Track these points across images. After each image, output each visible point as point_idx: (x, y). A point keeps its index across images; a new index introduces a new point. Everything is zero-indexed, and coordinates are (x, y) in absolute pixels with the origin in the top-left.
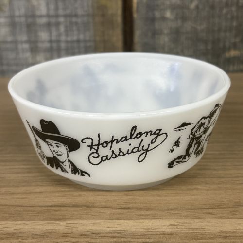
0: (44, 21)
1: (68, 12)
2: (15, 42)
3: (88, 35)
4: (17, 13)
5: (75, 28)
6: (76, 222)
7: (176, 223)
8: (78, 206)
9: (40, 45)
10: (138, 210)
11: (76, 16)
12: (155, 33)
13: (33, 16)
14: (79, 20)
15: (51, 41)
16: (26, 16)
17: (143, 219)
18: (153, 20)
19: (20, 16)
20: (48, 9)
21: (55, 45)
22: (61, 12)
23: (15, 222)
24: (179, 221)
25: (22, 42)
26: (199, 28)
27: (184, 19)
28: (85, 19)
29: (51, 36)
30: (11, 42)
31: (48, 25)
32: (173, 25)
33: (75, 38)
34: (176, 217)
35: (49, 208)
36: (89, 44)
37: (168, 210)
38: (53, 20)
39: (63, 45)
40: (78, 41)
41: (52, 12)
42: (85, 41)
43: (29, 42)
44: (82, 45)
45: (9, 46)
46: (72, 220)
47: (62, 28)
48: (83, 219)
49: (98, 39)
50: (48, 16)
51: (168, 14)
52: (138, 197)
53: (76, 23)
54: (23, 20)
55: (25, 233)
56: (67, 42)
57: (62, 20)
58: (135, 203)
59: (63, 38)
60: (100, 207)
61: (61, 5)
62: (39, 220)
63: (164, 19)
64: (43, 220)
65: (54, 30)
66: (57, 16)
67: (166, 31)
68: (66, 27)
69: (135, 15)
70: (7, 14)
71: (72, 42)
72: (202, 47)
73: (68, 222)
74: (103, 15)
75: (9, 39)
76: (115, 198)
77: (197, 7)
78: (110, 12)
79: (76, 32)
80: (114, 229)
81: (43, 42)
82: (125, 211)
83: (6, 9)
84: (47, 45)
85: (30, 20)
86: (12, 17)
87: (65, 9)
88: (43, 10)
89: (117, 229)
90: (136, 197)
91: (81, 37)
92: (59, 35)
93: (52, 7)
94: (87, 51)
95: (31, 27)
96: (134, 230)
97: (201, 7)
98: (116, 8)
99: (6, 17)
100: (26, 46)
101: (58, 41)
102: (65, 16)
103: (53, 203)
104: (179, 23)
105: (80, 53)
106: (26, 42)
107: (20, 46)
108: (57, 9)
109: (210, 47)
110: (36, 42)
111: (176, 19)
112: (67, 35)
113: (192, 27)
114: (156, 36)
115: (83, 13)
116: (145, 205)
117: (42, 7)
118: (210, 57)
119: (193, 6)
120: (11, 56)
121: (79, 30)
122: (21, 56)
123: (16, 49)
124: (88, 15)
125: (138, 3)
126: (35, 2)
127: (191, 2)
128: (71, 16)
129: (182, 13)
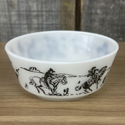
0: (35, 13)
1: (48, 9)
2: (20, 24)
3: (58, 21)
4: (22, 9)
5: (51, 17)
6: (66, 117)
7: (117, 119)
8: (66, 109)
9: (33, 26)
10: (96, 111)
11: (52, 11)
12: (92, 21)
13: (30, 11)
14: (53, 14)
15: (38, 24)
16: (26, 11)
17: (100, 116)
18: (91, 14)
19: (23, 11)
20: (38, 8)
21: (40, 26)
22: (44, 9)
23: (35, 117)
24: (119, 117)
25: (23, 24)
26: (114, 19)
27: (107, 14)
28: (56, 13)
29: (38, 21)
30: (18, 24)
31: (37, 16)
32: (101, 17)
33: (51, 23)
34: (117, 116)
35: (51, 110)
36: (57, 26)
37: (112, 112)
38: (40, 13)
39: (44, 26)
40: (52, 24)
41: (39, 9)
42: (56, 24)
43: (27, 24)
44: (54, 26)
45: (17, 26)
46: (63, 116)
47: (44, 18)
48: (69, 116)
49: (62, 23)
50: (37, 11)
51: (99, 11)
52: (95, 105)
53: (52, 15)
54: (24, 13)
56: (47, 24)
57: (44, 13)
58: (95, 108)
59: (45, 23)
60: (77, 110)
61: (44, 6)
62: (47, 115)
63: (96, 13)
64: (48, 115)
65: (40, 18)
66: (42, 11)
67: (97, 20)
68: (46, 17)
69: (82, 12)
70: (16, 10)
71: (49, 24)
72: (115, 28)
73: (62, 117)
74: (66, 11)
75: (17, 22)
76: (84, 105)
77: (114, 8)
78: (69, 10)
79: (51, 20)
80: (86, 121)
81: (34, 24)
82: (90, 112)
83: (16, 7)
84: (37, 26)
85: (28, 13)
86: (19, 11)
87: (46, 8)
88: (35, 8)
89: (88, 121)
90: (94, 105)
91: (54, 22)
92: (43, 21)
93: (40, 6)
94: (57, 29)
95: (28, 17)
96: (96, 122)
97: (115, 8)
98: (72, 7)
100: (26, 26)
101: (42, 24)
102: (46, 11)
103: (52, 107)
104: (104, 16)
105: (53, 30)
106: (26, 24)
107: (22, 26)
108: (42, 8)
109: (119, 28)
110: (31, 24)
111: (103, 14)
112: (47, 21)
113: (111, 18)
114: (93, 22)
115: (55, 10)
116: (100, 109)
117: (34, 7)
118: (119, 33)
119: (111, 7)
120: (18, 31)
121: (53, 19)
122: (23, 31)
123: (20, 28)
124: (58, 11)
125: (83, 5)
126: (31, 4)
127: (111, 5)
128: (49, 11)
129: (106, 11)
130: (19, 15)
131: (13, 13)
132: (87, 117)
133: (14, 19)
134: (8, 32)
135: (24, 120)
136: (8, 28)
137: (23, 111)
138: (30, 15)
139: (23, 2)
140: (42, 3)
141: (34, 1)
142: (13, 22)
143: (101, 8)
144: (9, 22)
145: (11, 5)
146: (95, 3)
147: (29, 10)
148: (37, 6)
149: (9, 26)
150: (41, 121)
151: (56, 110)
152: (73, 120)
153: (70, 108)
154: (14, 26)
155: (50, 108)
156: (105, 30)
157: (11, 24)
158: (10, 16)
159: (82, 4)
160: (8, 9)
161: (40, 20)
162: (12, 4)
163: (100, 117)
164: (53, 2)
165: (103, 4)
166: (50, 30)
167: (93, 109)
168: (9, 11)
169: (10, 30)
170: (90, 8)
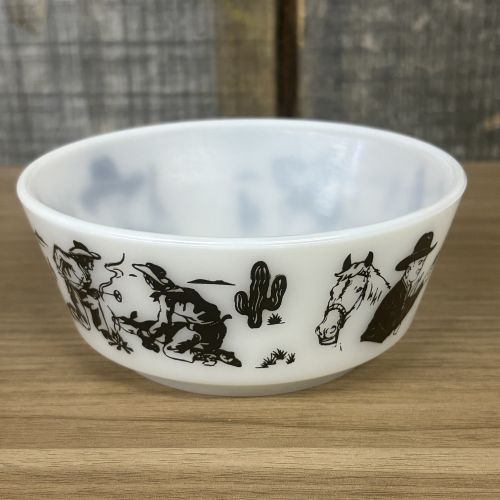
0: (116, 53)
1: (166, 35)
2: (58, 95)
3: (206, 83)
4: (63, 37)
5: (179, 68)
6: (203, 451)
7: (403, 456)
8: (207, 421)
9: (108, 102)
10: (325, 428)
11: (182, 43)
12: (342, 80)
13: (96, 43)
14: (189, 53)
15: (130, 95)
16: (82, 44)
18: (337, 53)
19: (69, 44)
20: (126, 30)
21: (138, 102)
22: (152, 35)
23: (81, 451)
24: (410, 451)
25: (72, 96)
26: (431, 70)
27: (400, 51)
28: (201, 50)
29: (130, 83)
30: (50, 95)
31: (126, 62)
32: (379, 63)
33: (179, 88)
34: (403, 444)
36: (207, 101)
37: (386, 430)
38: (136, 52)
39: (155, 102)
40: (186, 95)
41: (134, 36)
42: (200, 95)
43: (85, 95)
44: (193, 101)
45: (45, 103)
47: (153, 69)
48: (217, 446)
49: (226, 90)
50: (126, 43)
51: (369, 42)
52: (323, 404)
53: (183, 59)
54: (74, 50)
55: (104, 472)
56: (163, 96)
57: (153, 51)
58: (320, 415)
60: (249, 423)
61: (151, 21)
62: (129, 446)
63: (359, 50)
64: (137, 446)
65: (137, 71)
66: (144, 43)
67: (364, 76)
68: (162, 66)
69: (302, 43)
70: (42, 38)
71: (176, 95)
72: (435, 107)
73: (188, 450)
74: (237, 43)
75: (46, 89)
77: (427, 28)
78: (251, 36)
79: (181, 77)
80: (280, 466)
81: (113, 96)
82: (301, 432)
83: (41, 28)
84: (123, 102)
85: (89, 52)
86: (52, 44)
87: (160, 29)
88: (115, 31)
89: (286, 466)
90: (319, 404)
91: (192, 86)
92: (148, 82)
93: (134, 25)
94: (203, 113)
95: (90, 65)
96: (320, 467)
97: (434, 26)
98: (262, 25)
99: (40, 45)
100: (80, 103)
101: (145, 95)
102: (160, 44)
103: (156, 414)
104: (391, 58)
105: (188, 116)
106: (81, 95)
107: (68, 104)
108: (143, 29)
109: (452, 108)
110: (100, 95)
111: (385, 51)
112: (163, 83)
113: (416, 68)
114: (344, 85)
115: (196, 38)
116: (339, 419)
117: (114, 25)
118: (452, 129)
119: (419, 25)
120: (48, 123)
121: (187, 72)
122: (70, 123)
123: (60, 109)
124: (207, 42)
125: (307, 19)
126: (99, 14)
127: (416, 17)
128: (171, 43)
129: (396, 40)
130: (54, 61)
131: (31, 51)
132: (287, 449)
133: (35, 74)
134: (12, 128)
135: (40, 466)
136: (11, 110)
137: (40, 429)
138: (99, 60)
139: (67, 7)
140: (144, 10)
141: (111, 5)
142: (29, 88)
143: (378, 28)
144: (13, 89)
145: (22, 22)
146: (355, 8)
147: (92, 41)
148: (125, 21)
149: (15, 102)
150: (107, 465)
151: (168, 423)
152: (232, 462)
153: (223, 416)
154: (33, 103)
155: (145, 420)
156: (396, 116)
157: (22, 96)
158: (18, 64)
159: (302, 13)
160: (11, 34)
161: (138, 78)
162: (26, 16)
163: (335, 450)
164: (187, 6)
165: (383, 13)
166: (175, 118)
167: (313, 419)
168: (14, 45)
169: (18, 118)
170: (333, 28)
